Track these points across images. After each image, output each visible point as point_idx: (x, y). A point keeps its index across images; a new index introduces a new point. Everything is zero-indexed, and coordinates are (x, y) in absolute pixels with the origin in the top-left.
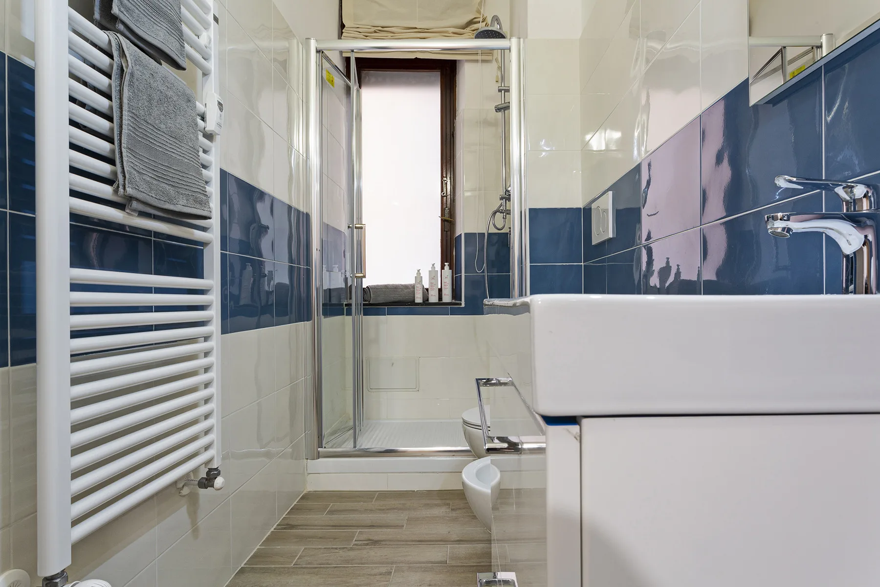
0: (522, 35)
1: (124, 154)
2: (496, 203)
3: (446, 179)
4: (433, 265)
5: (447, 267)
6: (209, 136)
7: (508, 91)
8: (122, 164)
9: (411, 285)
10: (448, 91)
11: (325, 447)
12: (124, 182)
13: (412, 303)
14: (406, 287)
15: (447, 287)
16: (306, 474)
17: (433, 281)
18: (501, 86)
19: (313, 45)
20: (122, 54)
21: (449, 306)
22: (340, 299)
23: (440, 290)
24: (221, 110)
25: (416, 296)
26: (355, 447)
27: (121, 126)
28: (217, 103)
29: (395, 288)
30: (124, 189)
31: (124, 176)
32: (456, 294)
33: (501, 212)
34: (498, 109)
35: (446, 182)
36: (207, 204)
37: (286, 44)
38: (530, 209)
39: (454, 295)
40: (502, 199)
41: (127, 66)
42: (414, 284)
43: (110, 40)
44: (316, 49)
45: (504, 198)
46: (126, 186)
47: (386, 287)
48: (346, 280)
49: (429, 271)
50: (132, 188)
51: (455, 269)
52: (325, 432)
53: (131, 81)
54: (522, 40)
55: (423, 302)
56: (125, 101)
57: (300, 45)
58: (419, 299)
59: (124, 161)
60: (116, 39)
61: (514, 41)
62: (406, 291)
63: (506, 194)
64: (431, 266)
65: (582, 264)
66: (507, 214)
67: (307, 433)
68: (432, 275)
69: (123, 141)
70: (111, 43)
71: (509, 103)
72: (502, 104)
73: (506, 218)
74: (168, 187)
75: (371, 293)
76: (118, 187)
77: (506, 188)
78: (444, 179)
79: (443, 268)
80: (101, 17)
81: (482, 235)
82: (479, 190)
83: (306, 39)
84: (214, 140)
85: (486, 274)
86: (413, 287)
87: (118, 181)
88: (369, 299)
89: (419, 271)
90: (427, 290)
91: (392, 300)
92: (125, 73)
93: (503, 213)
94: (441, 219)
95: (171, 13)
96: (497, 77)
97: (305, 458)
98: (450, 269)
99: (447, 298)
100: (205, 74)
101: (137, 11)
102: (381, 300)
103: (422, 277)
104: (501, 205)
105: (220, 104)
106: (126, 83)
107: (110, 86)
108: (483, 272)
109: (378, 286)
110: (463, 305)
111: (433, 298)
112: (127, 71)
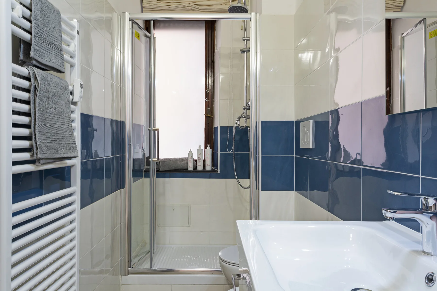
0: (258, 11)
1: (37, 136)
2: (241, 111)
3: (208, 90)
4: (200, 146)
5: (208, 147)
6: (74, 103)
7: (249, 40)
8: (36, 141)
9: (185, 158)
10: (210, 31)
11: (132, 268)
12: (37, 151)
13: (186, 170)
14: (182, 159)
15: (209, 160)
16: (121, 285)
17: (200, 156)
18: (245, 37)
19: (127, 16)
20: (36, 78)
21: (210, 173)
22: (140, 166)
23: (204, 161)
24: (82, 88)
25: (189, 166)
26: (151, 268)
27: (35, 119)
28: (79, 85)
29: (176, 160)
30: (37, 155)
31: (37, 148)
32: (214, 164)
33: (244, 117)
34: (243, 52)
35: (208, 92)
36: (76, 149)
37: (110, 15)
38: (262, 122)
39: (213, 164)
40: (244, 109)
41: (38, 86)
42: (188, 157)
43: (29, 73)
44: (129, 18)
45: (246, 108)
46: (38, 154)
47: (170, 160)
48: (144, 154)
49: (197, 150)
50: (40, 154)
51: (214, 148)
52: (133, 255)
53: (40, 93)
54: (258, 14)
55: (193, 169)
56: (37, 105)
57: (119, 17)
58: (191, 168)
59: (37, 139)
60: (32, 71)
61: (253, 15)
62: (182, 162)
63: (247, 106)
64: (199, 147)
65: (294, 156)
66: (248, 118)
67: (122, 259)
68: (199, 151)
69: (36, 129)
70: (30, 74)
71: (250, 48)
72: (245, 48)
73: (246, 121)
74: (56, 145)
75: (161, 165)
76: (33, 154)
77: (247, 102)
78: (207, 90)
79: (206, 147)
80: (23, 57)
81: (231, 128)
82: (230, 99)
83: (123, 13)
84: (77, 105)
85: (233, 152)
86: (187, 159)
87: (34, 151)
88: (159, 168)
89: (191, 150)
90: (196, 161)
91: (174, 168)
92: (37, 90)
93: (245, 118)
94: (205, 116)
95: (58, 43)
96: (242, 26)
97: (120, 274)
98: (211, 149)
99: (209, 167)
100: (72, 66)
101: (41, 50)
102: (166, 169)
103: (192, 154)
104: (244, 112)
105: (81, 85)
106: (38, 95)
107: (29, 98)
108: (232, 151)
109: (165, 159)
110: (219, 172)
111: (200, 167)
112: (38, 88)
